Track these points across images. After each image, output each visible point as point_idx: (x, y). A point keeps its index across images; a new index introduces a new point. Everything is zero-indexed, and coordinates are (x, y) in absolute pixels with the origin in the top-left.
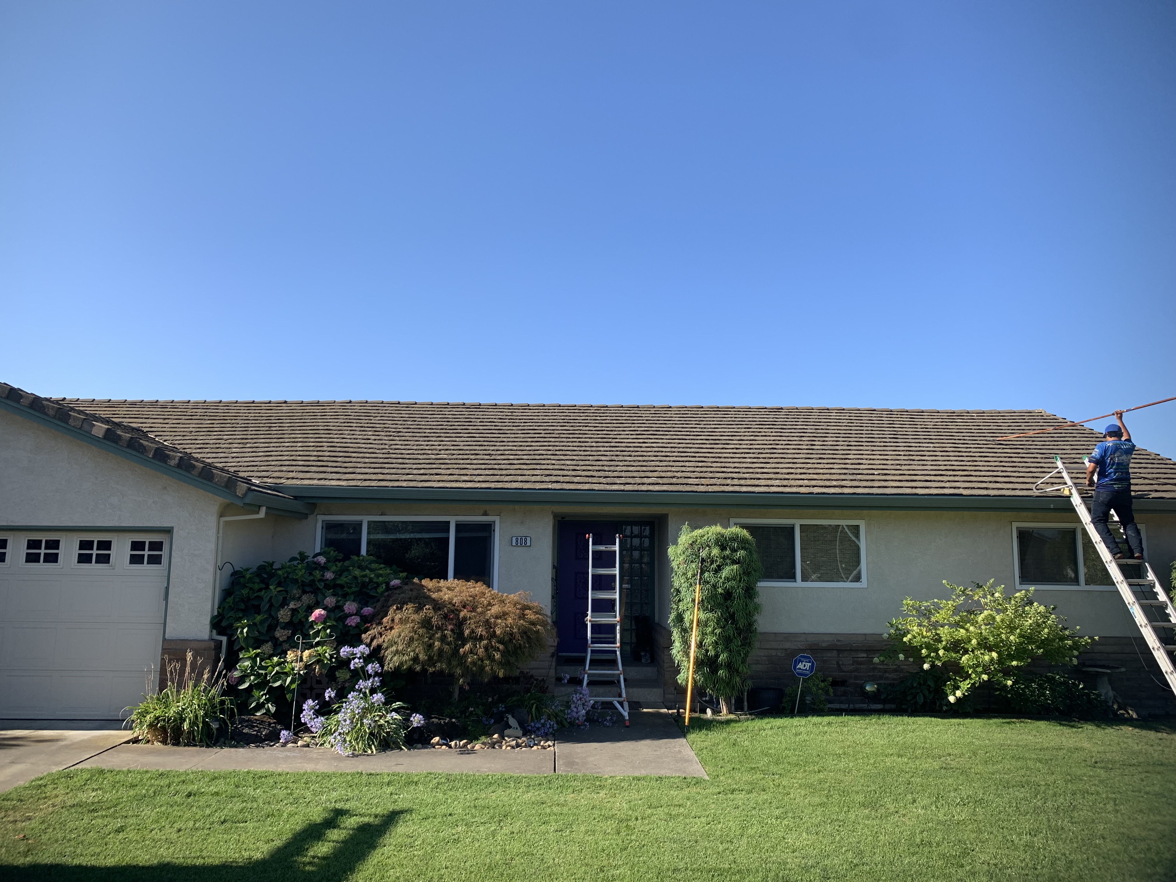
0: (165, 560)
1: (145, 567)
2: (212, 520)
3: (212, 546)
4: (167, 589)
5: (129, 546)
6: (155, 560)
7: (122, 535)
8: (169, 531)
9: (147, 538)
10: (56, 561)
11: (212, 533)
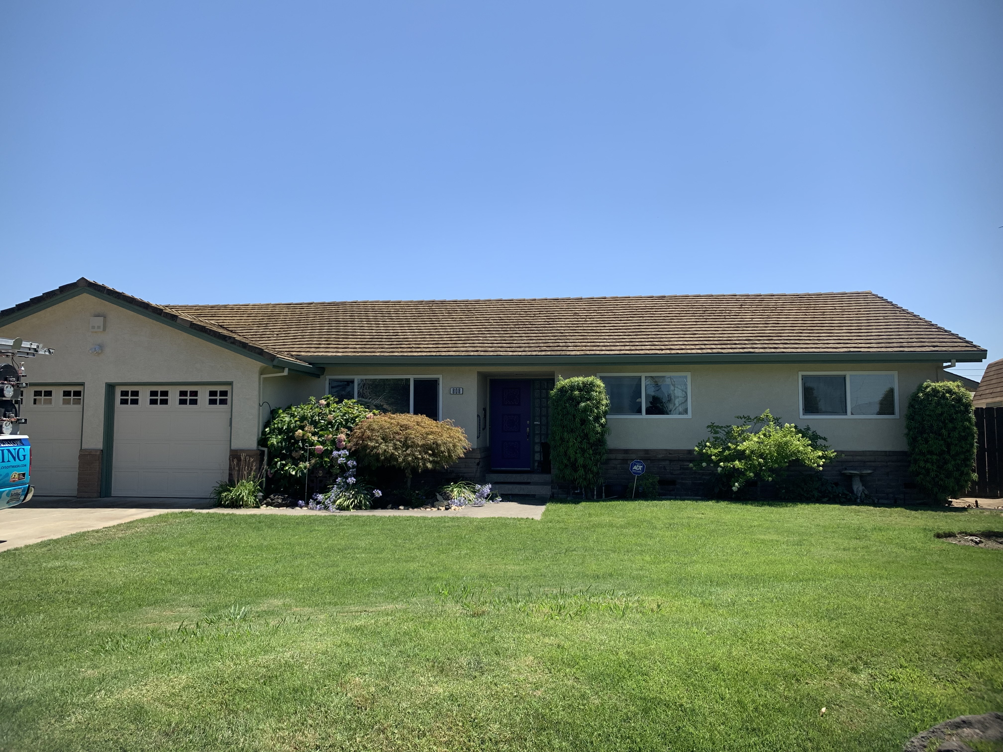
0: (229, 401)
1: (218, 406)
2: (256, 376)
3: (256, 393)
4: (231, 419)
5: (208, 394)
6: (223, 402)
7: (203, 387)
8: (230, 384)
9: (218, 389)
10: (167, 404)
11: (256, 385)
